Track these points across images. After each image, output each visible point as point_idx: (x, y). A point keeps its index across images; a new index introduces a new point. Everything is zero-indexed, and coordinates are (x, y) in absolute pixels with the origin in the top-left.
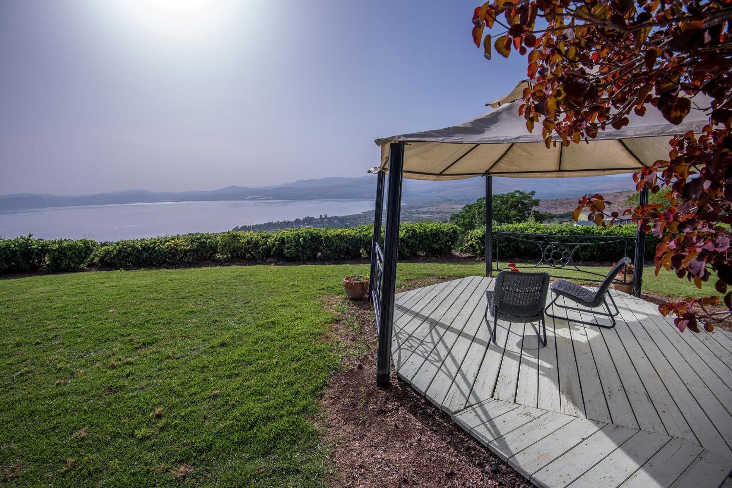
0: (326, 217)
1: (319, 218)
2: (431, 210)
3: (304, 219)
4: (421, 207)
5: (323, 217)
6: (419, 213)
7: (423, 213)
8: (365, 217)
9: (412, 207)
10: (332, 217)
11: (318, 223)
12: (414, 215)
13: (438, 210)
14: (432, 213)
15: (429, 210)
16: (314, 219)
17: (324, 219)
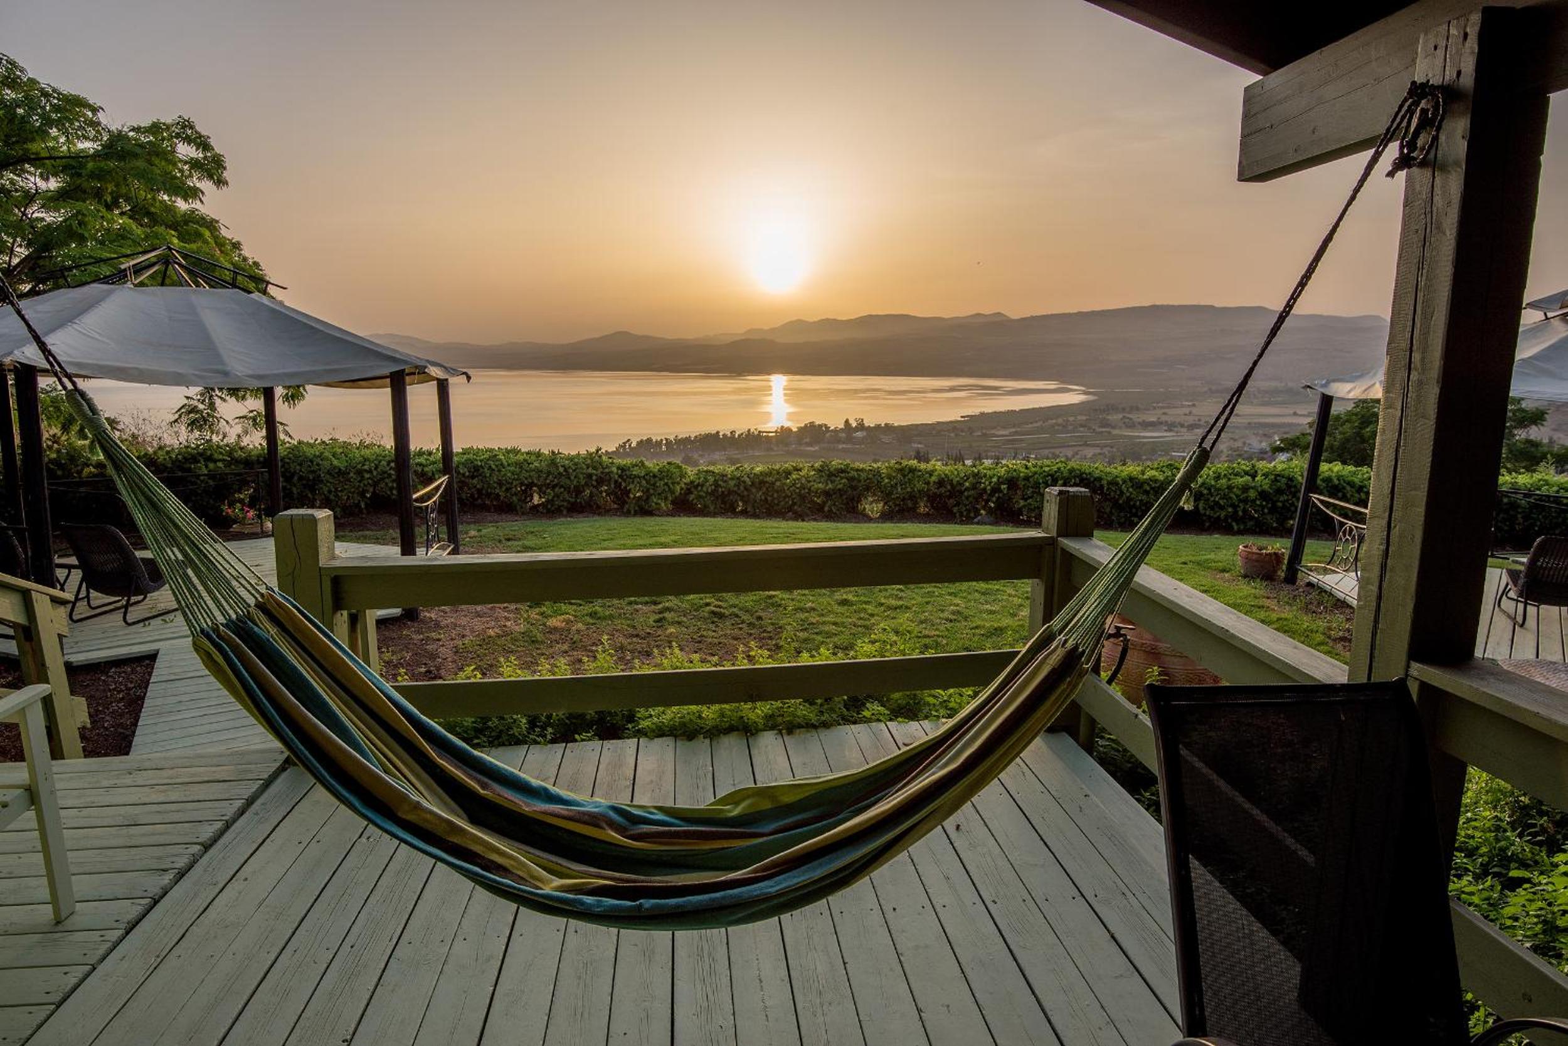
0: (861, 426)
1: (842, 426)
2: (1169, 419)
3: (800, 429)
4: (1138, 409)
5: (854, 425)
6: (1131, 425)
7: (1146, 425)
8: (971, 430)
9: (1112, 408)
10: (878, 427)
11: (839, 441)
12: (1115, 432)
13: (1190, 420)
14: (1171, 427)
15: (1164, 418)
16: (827, 428)
17: (857, 429)
